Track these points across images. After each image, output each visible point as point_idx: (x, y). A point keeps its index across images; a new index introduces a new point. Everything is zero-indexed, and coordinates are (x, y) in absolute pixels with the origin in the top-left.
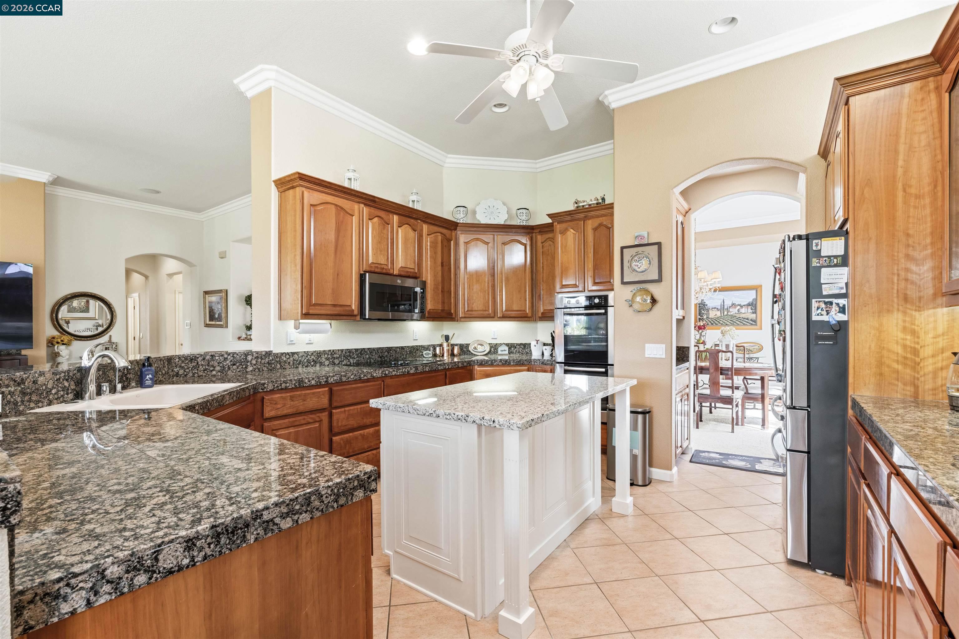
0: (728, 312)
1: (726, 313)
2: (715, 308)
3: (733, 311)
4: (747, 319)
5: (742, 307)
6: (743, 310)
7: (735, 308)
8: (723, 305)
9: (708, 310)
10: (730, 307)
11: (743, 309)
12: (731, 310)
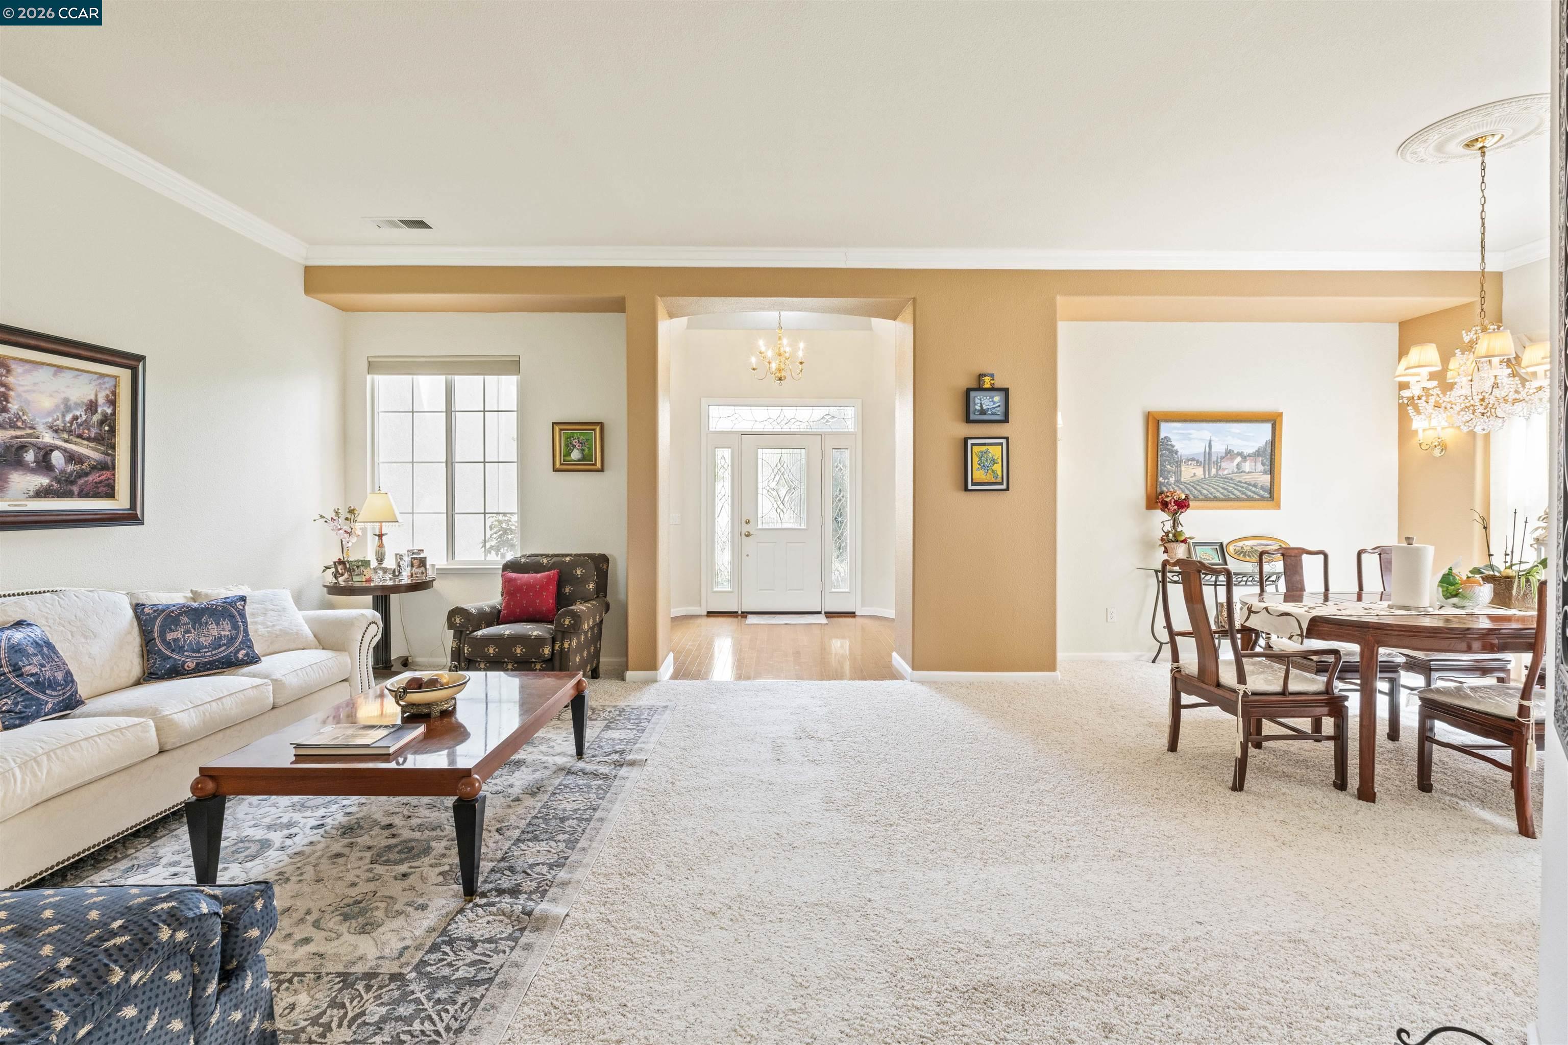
0: (1219, 468)
1: (1214, 471)
2: (1193, 460)
3: (1229, 467)
4: (1255, 486)
5: (1244, 458)
6: (1247, 466)
7: (1232, 460)
8: (1210, 453)
9: (1178, 464)
10: (1222, 458)
11: (1248, 463)
12: (1224, 465)
